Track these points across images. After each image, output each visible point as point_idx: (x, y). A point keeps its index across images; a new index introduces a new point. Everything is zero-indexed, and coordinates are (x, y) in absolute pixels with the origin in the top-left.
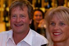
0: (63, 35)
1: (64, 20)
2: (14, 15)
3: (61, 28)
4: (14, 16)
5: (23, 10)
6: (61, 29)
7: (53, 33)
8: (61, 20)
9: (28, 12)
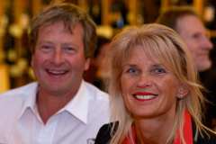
0: (161, 101)
1: (166, 59)
2: (47, 45)
3: (155, 81)
4: (47, 47)
5: (72, 33)
6: (156, 85)
7: (134, 95)
8: (157, 62)
9: (84, 40)
